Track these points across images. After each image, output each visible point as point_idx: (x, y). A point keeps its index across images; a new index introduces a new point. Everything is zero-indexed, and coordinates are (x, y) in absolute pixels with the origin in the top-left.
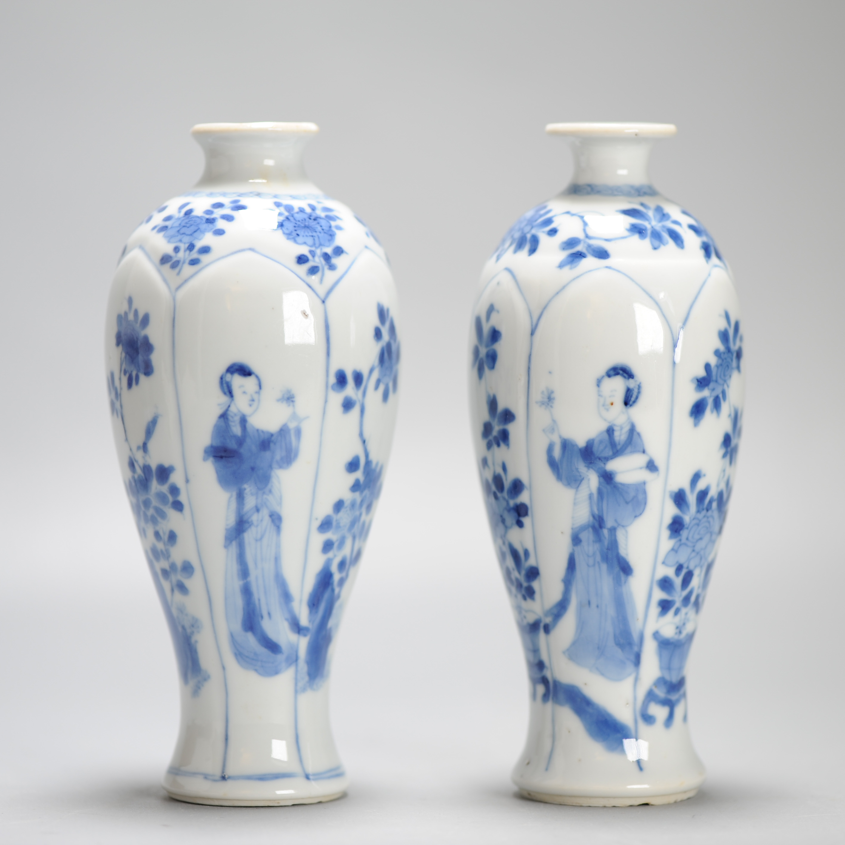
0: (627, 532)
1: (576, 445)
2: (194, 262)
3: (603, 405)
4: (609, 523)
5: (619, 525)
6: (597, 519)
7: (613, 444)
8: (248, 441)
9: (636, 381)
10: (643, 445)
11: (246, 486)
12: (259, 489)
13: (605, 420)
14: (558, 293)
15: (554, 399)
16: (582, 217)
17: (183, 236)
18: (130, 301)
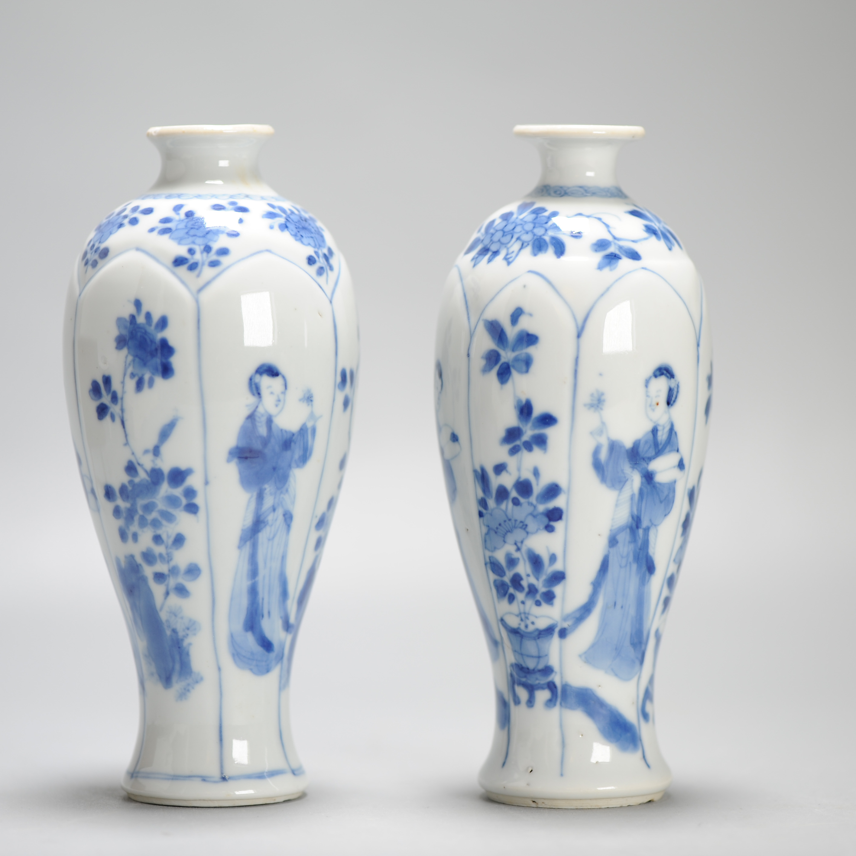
0: (657, 530)
1: (624, 447)
2: (214, 264)
3: (650, 406)
4: (645, 523)
5: (652, 524)
6: (636, 519)
7: (656, 443)
8: (273, 441)
9: (676, 381)
10: (678, 444)
11: (266, 486)
12: (278, 489)
13: (651, 420)
14: (602, 295)
15: (604, 401)
16: (600, 219)
17: (194, 238)
18: (138, 304)
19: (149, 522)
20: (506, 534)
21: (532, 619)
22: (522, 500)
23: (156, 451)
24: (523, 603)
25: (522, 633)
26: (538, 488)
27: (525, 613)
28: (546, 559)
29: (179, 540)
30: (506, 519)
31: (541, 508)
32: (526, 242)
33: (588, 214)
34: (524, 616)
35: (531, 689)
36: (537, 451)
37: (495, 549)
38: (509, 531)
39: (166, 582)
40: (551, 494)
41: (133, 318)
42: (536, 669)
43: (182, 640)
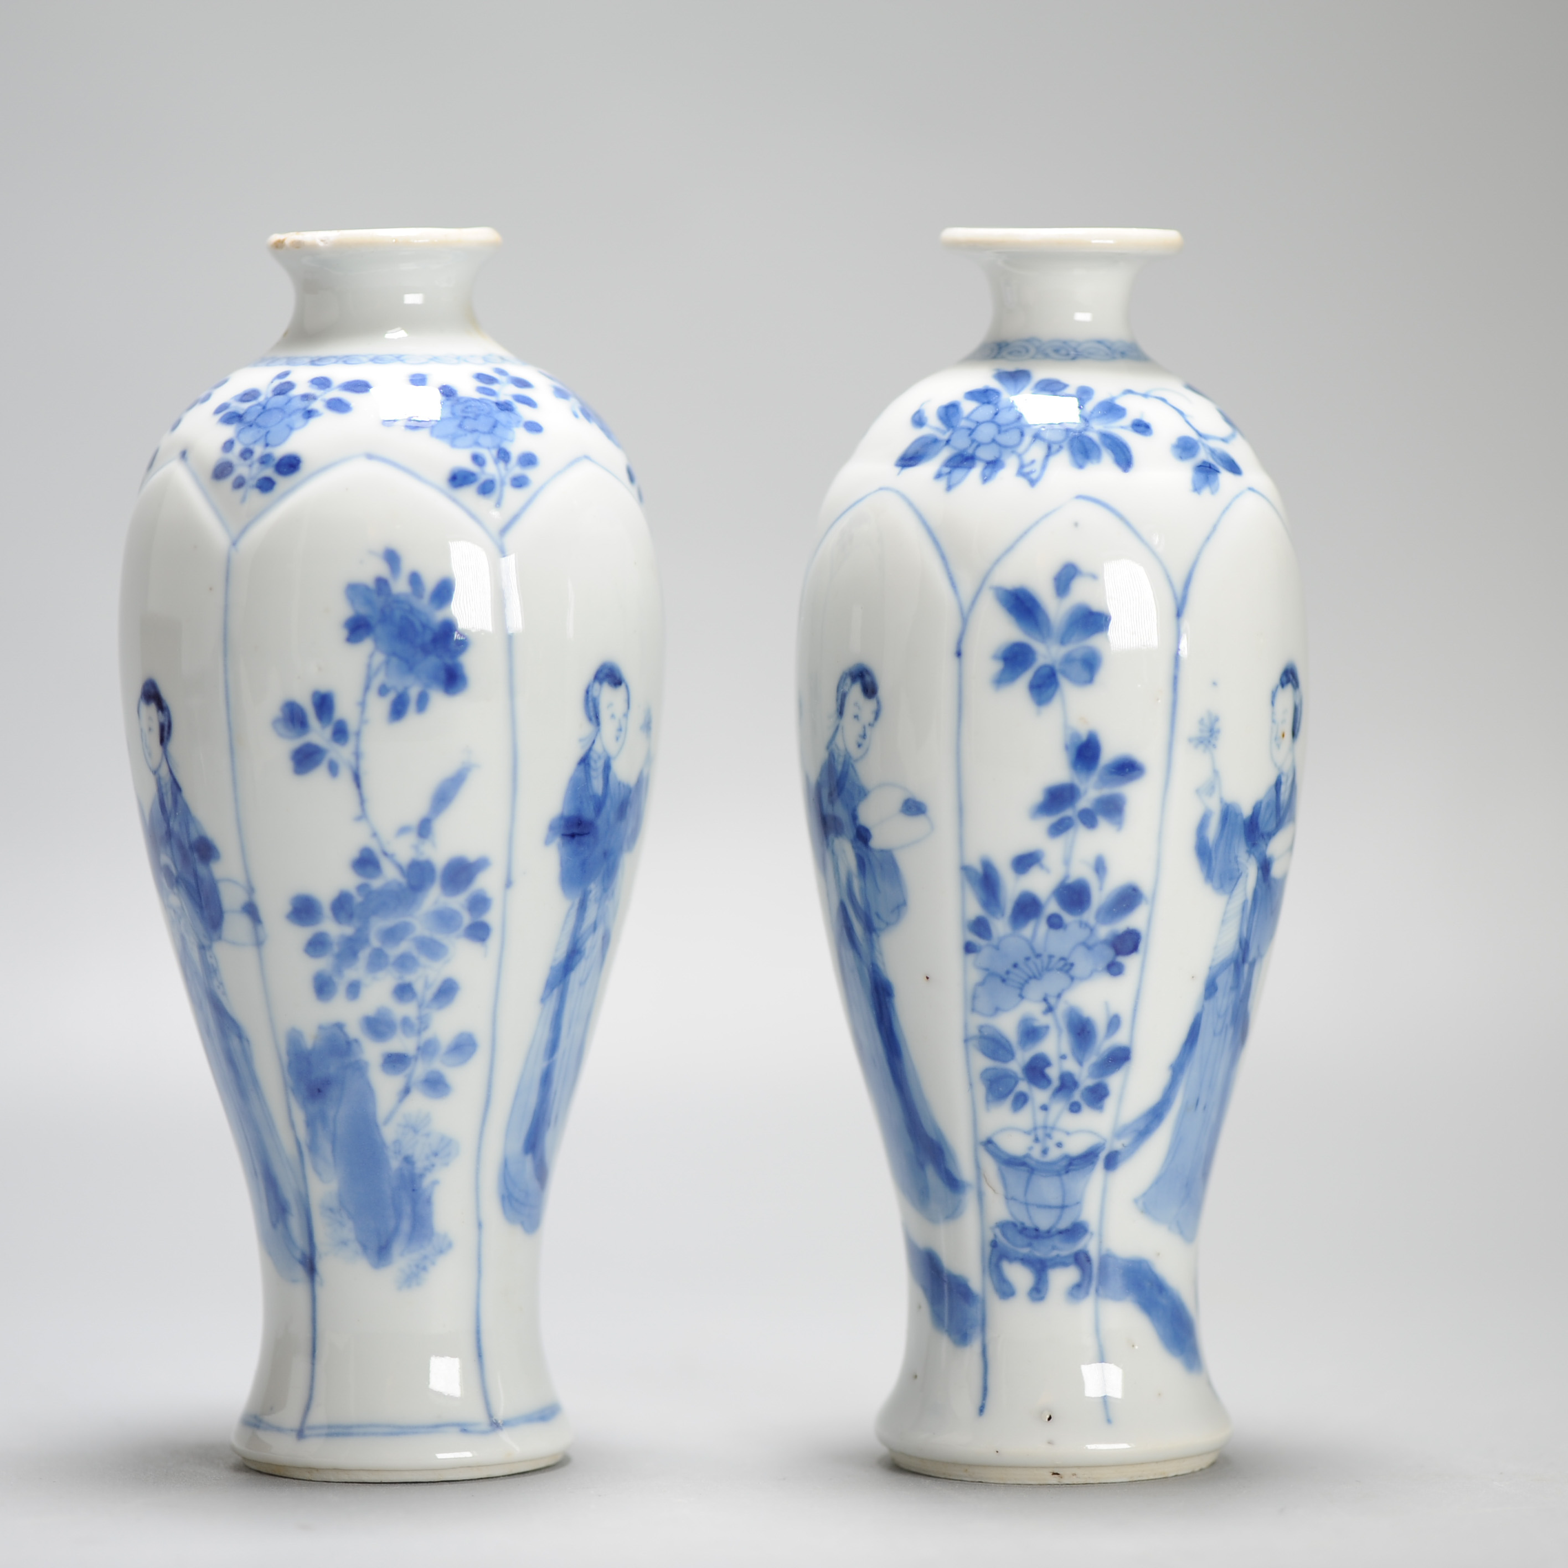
1: (1240, 814)
2: (519, 482)
3: (1276, 738)
5: (1259, 955)
6: (1243, 946)
7: (1278, 807)
8: (608, 803)
11: (592, 886)
12: (603, 890)
13: (1276, 766)
15: (1218, 731)
16: (1164, 400)
17: (476, 435)
18: (392, 558)
19: (392, 959)
20: (1027, 982)
21: (1057, 1136)
22: (1067, 918)
23: (424, 829)
24: (1045, 1108)
25: (1032, 1163)
26: (1100, 896)
27: (1045, 1127)
28: (1100, 1024)
29: (447, 991)
30: (1028, 953)
31: (1104, 931)
32: (1055, 443)
33: (1142, 390)
34: (1041, 1133)
35: (1040, 1268)
36: (1104, 828)
37: (997, 1010)
38: (1035, 977)
39: (408, 1071)
40: (1124, 905)
41: (381, 583)
42: (1054, 1230)
43: (422, 1176)
